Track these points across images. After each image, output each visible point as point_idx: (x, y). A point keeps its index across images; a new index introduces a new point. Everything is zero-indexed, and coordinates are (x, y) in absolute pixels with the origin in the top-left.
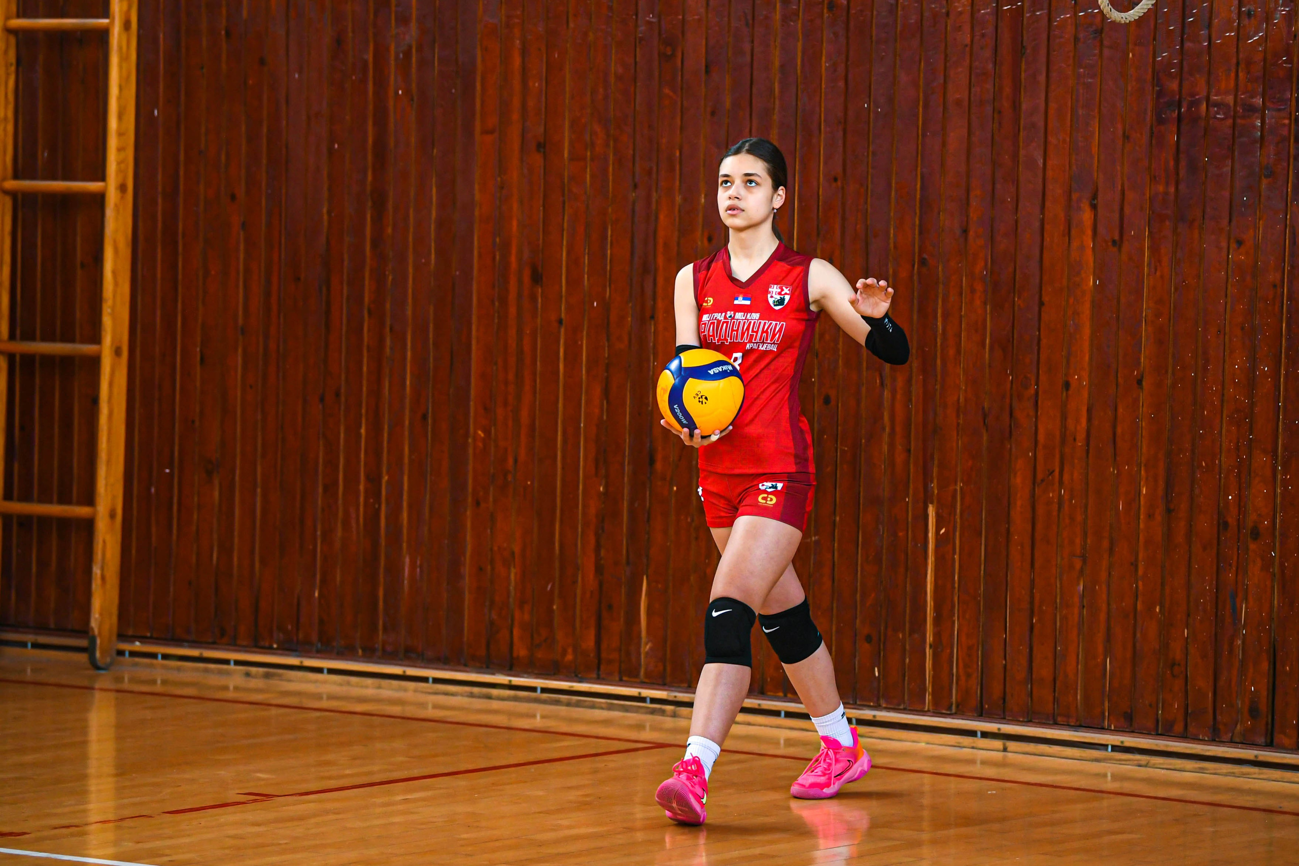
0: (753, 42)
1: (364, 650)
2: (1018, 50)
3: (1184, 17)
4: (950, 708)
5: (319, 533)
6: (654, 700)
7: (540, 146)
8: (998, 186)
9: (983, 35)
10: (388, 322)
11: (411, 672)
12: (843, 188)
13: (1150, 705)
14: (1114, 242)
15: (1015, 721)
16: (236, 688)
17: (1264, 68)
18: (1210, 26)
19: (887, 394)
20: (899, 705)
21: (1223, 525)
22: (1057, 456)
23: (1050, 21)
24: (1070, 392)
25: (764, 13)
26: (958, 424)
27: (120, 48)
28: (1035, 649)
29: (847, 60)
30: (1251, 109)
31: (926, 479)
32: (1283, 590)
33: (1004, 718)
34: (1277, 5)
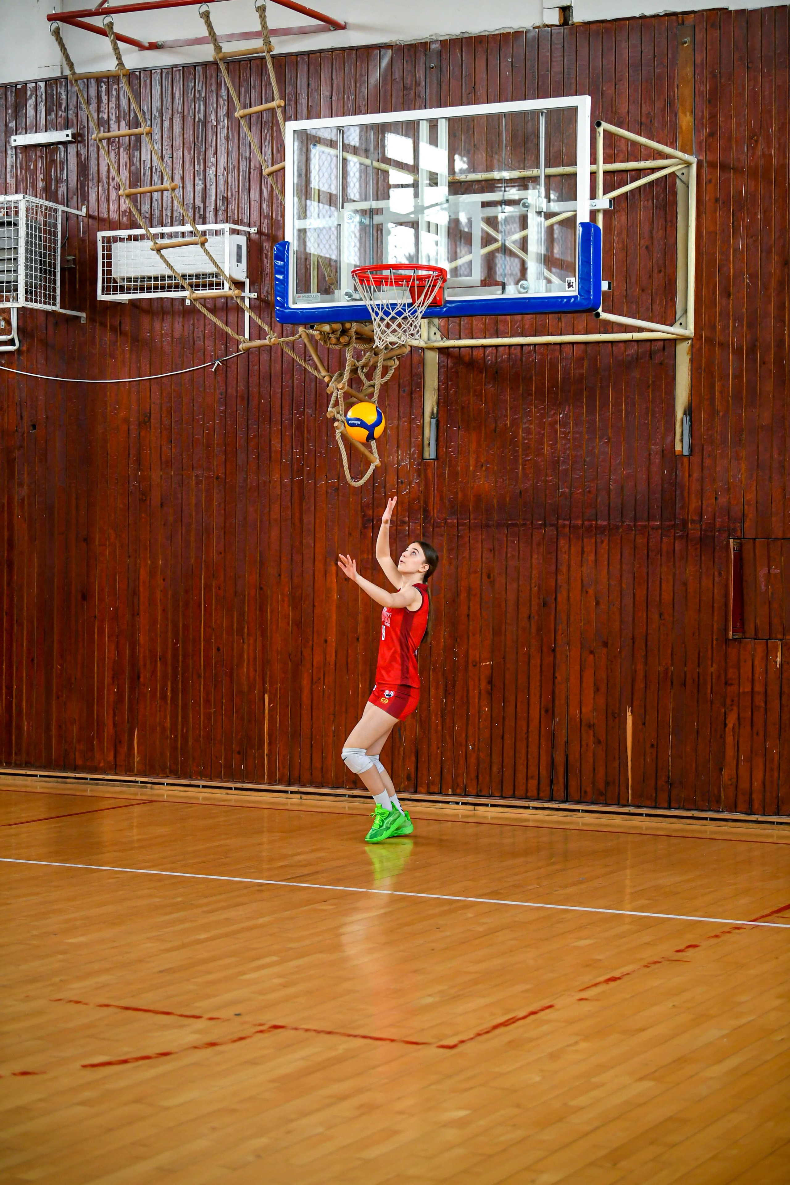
0: (182, 494)
2: (302, 497)
3: (374, 484)
4: (276, 781)
6: (142, 782)
7: (85, 540)
8: (294, 555)
9: (286, 491)
10: (15, 618)
11: (29, 772)
12: (224, 557)
15: (305, 786)
17: (409, 505)
18: (385, 487)
19: (245, 647)
20: (253, 781)
22: (322, 672)
23: (315, 485)
24: (328, 644)
25: (187, 481)
26: (278, 658)
28: (313, 756)
29: (225, 501)
30: (404, 522)
31: (264, 683)
32: (421, 726)
33: (300, 785)
34: (413, 477)
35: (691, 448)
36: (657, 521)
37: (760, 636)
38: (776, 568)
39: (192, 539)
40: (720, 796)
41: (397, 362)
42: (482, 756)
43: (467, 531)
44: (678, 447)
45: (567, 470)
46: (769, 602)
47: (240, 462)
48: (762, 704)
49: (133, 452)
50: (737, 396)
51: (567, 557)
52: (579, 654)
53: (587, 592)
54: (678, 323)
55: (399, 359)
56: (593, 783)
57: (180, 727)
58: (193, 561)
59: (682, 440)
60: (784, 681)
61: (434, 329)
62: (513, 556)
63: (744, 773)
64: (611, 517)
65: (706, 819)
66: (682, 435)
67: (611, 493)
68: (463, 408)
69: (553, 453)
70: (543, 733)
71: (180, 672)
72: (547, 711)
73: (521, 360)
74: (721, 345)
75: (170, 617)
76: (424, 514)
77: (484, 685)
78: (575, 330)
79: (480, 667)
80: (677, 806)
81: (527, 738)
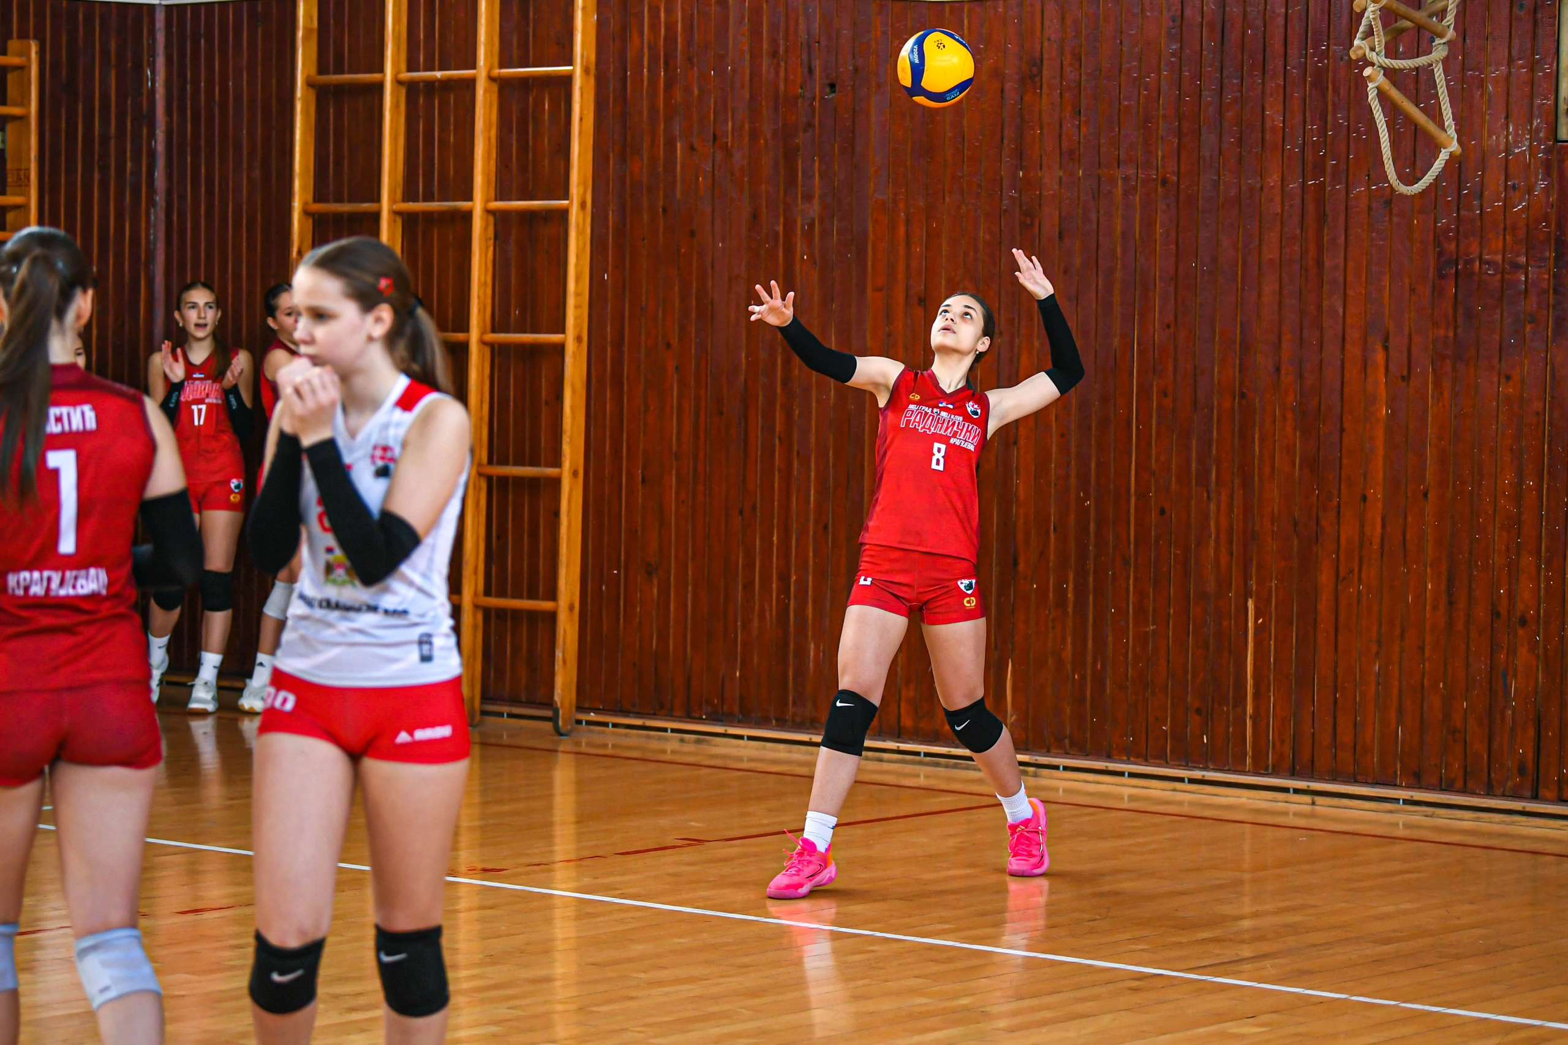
0: (1098, 212)
1: (777, 720)
2: (1322, 218)
4: (1267, 769)
5: (739, 623)
7: (922, 300)
8: (1305, 331)
9: (1291, 206)
10: (795, 448)
12: (1174, 333)
13: (1436, 766)
14: (1403, 378)
15: (1321, 779)
16: (673, 752)
17: (1527, 233)
18: (1481, 197)
19: (1213, 506)
20: (1225, 767)
21: (1495, 614)
22: (1357, 557)
23: (1347, 193)
24: (1367, 503)
25: (1108, 188)
26: (1273, 531)
27: (577, 225)
28: (1339, 721)
29: (1178, 227)
30: (1516, 266)
31: (1246, 577)
32: (1547, 668)
33: (1312, 777)
34: (1537, 180)
39: (1117, 299)
47: (1206, 152)
49: (1009, 133)
57: (1089, 659)
58: (1116, 341)
71: (1092, 555)
75: (1073, 449)
76: (1556, 250)
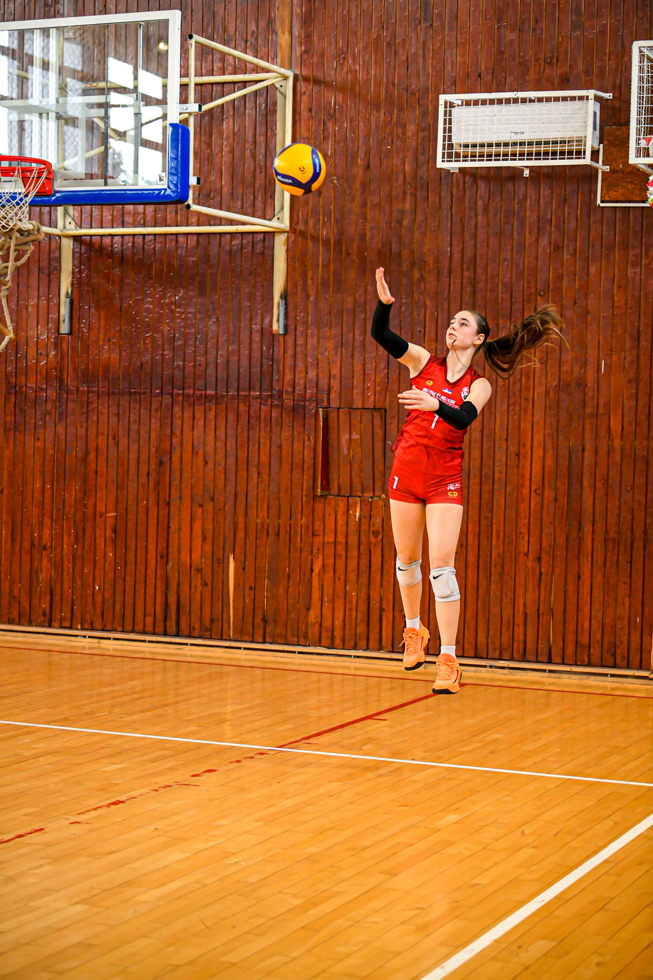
3: (17, 355)
13: (7, 613)
17: (47, 374)
21: (33, 545)
30: (41, 389)
32: (55, 569)
34: (51, 351)
35: (286, 327)
36: (257, 392)
37: (343, 493)
38: (357, 434)
40: (307, 632)
41: (32, 247)
42: (106, 596)
43: (96, 398)
44: (275, 327)
45: (181, 345)
46: (350, 463)
48: (344, 553)
50: (325, 284)
51: (180, 422)
52: (190, 506)
53: (197, 453)
54: (276, 218)
55: (34, 245)
56: (201, 620)
59: (278, 320)
60: (362, 533)
61: (69, 219)
62: (135, 420)
63: (327, 613)
64: (219, 388)
65: (294, 652)
66: (278, 316)
67: (219, 366)
68: (93, 289)
69: (169, 330)
70: (158, 576)
72: (162, 557)
73: (143, 247)
74: (313, 237)
76: (59, 382)
77: (109, 533)
78: (189, 223)
79: (106, 518)
80: (271, 641)
81: (145, 581)
